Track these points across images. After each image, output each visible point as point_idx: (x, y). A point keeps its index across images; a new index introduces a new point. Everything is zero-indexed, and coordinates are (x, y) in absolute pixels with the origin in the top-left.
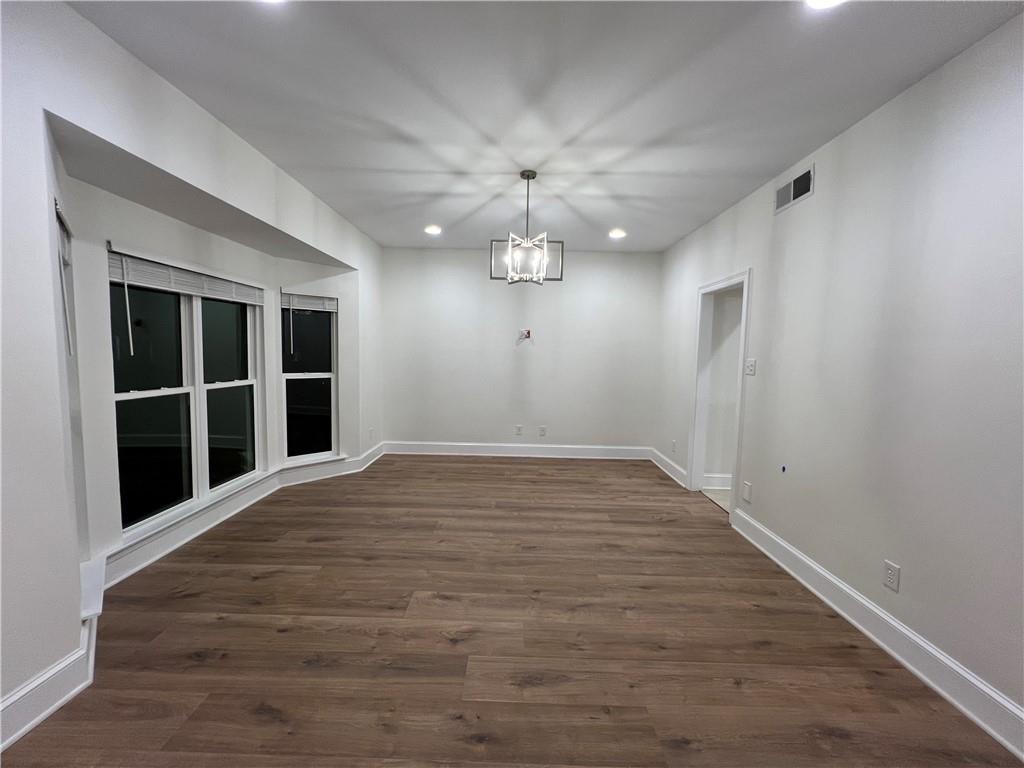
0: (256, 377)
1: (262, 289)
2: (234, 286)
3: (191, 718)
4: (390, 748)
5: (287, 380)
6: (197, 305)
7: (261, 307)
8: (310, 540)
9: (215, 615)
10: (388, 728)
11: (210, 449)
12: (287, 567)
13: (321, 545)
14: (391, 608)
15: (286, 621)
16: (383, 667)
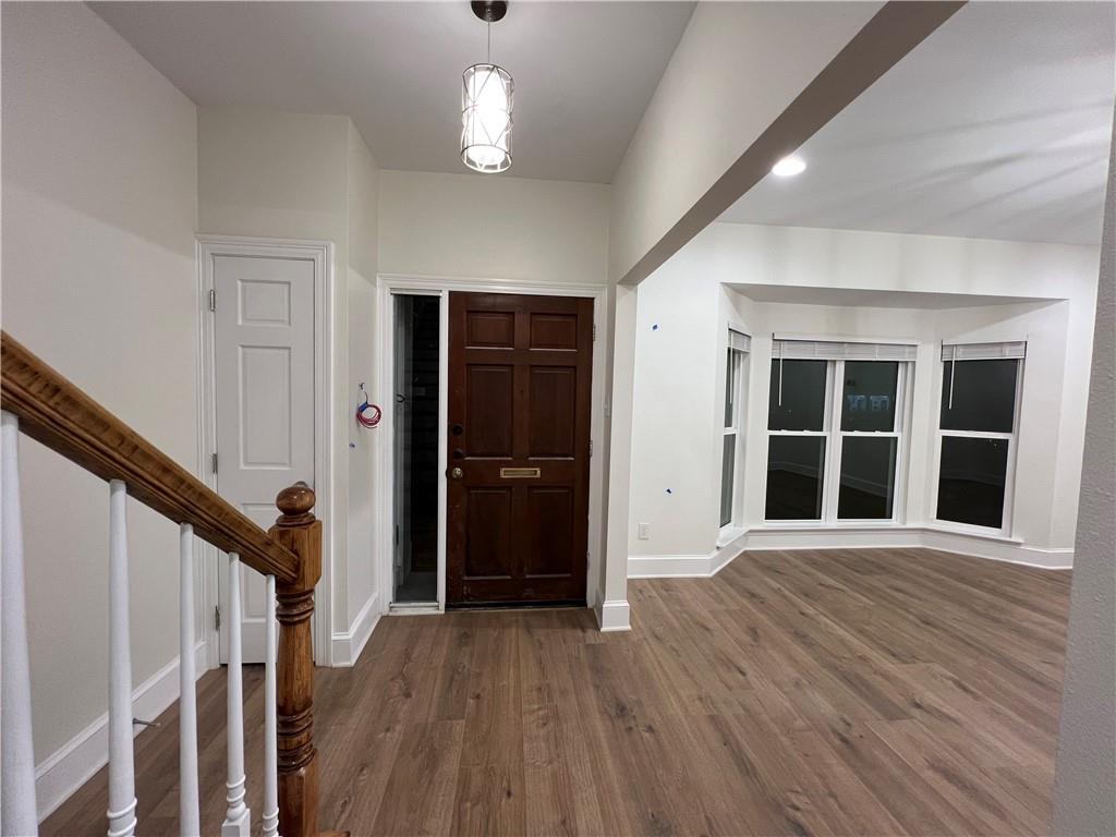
0: (902, 431)
1: (915, 346)
2: (877, 347)
3: (726, 611)
4: (786, 689)
5: (943, 437)
6: (840, 369)
7: (914, 363)
8: (891, 587)
9: (779, 586)
10: (797, 684)
11: (842, 487)
12: (851, 593)
13: (895, 594)
14: (894, 655)
15: (810, 611)
16: (836, 669)
